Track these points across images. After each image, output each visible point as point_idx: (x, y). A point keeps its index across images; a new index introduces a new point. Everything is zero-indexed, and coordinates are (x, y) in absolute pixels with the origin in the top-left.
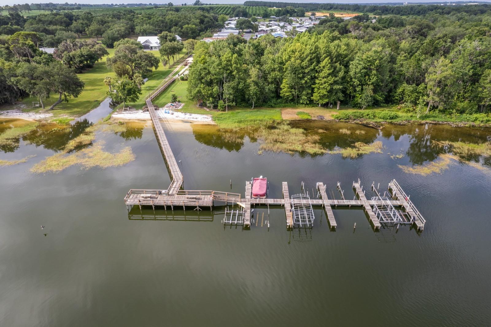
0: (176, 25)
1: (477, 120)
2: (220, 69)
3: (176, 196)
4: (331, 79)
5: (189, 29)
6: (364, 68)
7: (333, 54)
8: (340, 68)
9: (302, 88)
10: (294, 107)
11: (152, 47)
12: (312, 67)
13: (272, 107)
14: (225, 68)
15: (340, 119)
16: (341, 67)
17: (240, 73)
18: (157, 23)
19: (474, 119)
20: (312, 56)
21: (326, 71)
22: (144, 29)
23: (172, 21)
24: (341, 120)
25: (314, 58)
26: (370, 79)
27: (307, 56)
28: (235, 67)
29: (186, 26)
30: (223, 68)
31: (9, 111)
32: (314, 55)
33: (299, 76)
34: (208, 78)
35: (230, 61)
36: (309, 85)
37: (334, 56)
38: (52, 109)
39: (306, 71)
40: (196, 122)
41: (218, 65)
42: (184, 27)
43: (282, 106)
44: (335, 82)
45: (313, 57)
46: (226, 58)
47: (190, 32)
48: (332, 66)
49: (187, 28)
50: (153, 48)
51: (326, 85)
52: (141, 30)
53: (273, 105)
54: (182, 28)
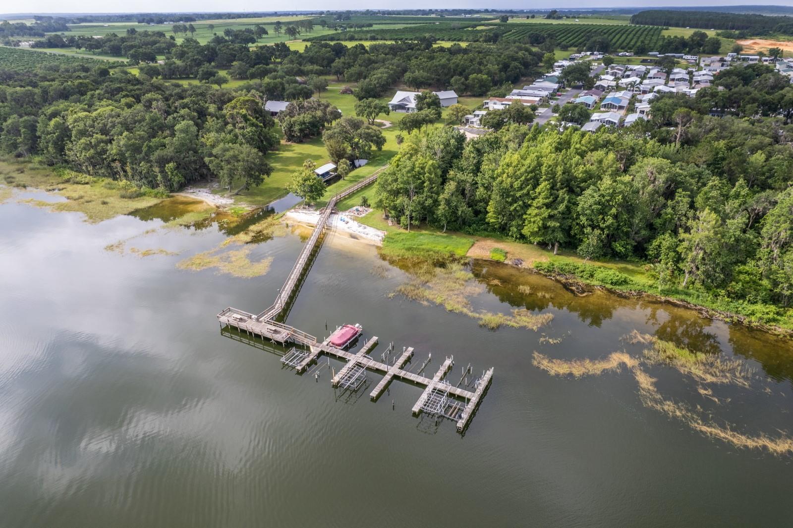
0: (461, 74)
1: (754, 314)
2: (408, 177)
3: (264, 323)
4: (546, 213)
5: (476, 81)
6: (599, 203)
7: (558, 177)
8: (563, 199)
9: (512, 217)
10: (499, 239)
11: (408, 109)
12: (525, 191)
13: (470, 234)
14: (417, 177)
15: (540, 270)
16: (565, 197)
17: (434, 185)
18: (435, 68)
19: (750, 312)
20: (528, 175)
21: (540, 201)
22: (413, 78)
23: (457, 66)
24: (542, 272)
25: (531, 179)
26: (605, 221)
27: (522, 175)
28: (427, 177)
29: (474, 76)
30: (414, 176)
31: (201, 189)
32: (530, 175)
33: (507, 199)
34: (395, 186)
35: (423, 168)
36: (520, 213)
37: (559, 180)
38: (237, 194)
39: (518, 194)
40: (364, 238)
41: (408, 172)
42: (472, 76)
43: (483, 235)
44: (551, 217)
45: (529, 177)
46: (420, 164)
47: (477, 86)
48: (551, 195)
49: (474, 79)
50: (410, 110)
51: (538, 218)
52: (410, 78)
53: (471, 231)
54: (467, 79)
